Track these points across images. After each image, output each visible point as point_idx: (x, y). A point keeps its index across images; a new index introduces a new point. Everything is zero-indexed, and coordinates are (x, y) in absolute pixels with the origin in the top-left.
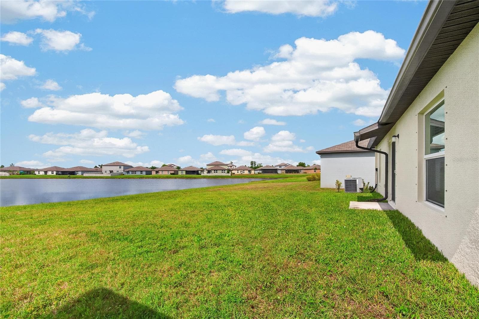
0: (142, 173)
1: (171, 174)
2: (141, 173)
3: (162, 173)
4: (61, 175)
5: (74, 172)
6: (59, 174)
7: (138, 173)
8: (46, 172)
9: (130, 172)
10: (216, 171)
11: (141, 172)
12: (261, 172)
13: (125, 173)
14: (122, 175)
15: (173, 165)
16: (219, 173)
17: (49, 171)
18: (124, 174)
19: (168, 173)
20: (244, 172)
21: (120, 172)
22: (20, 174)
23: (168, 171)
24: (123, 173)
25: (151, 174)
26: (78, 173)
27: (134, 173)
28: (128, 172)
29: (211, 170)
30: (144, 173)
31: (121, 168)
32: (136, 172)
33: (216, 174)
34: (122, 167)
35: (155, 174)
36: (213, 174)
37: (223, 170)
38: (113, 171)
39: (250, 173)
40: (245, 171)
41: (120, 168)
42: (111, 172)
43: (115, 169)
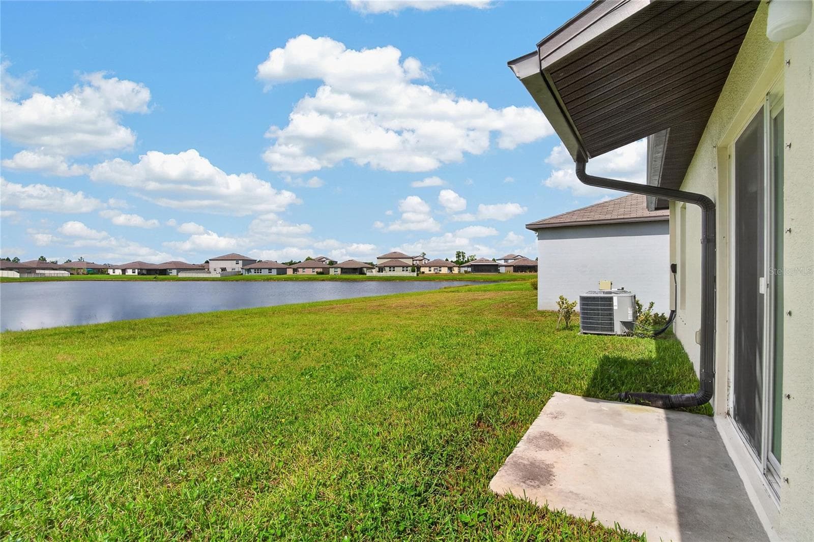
0: (271, 272)
1: (318, 273)
2: (269, 272)
3: (303, 272)
4: (145, 275)
5: (165, 270)
6: (143, 274)
7: (265, 272)
8: (124, 271)
9: (253, 271)
10: (392, 268)
11: (270, 269)
12: (469, 269)
13: (244, 272)
14: (239, 275)
15: (324, 259)
16: (399, 272)
17: (129, 269)
18: (242, 274)
19: (313, 272)
20: (440, 271)
21: (237, 270)
22: (88, 274)
23: (314, 268)
24: (240, 272)
25: (286, 274)
26: (171, 273)
27: (258, 273)
28: (249, 270)
29: (385, 266)
30: (274, 272)
31: (238, 263)
32: (261, 270)
33: (392, 274)
34: (241, 262)
35: (292, 273)
36: (387, 273)
37: (404, 267)
38: (225, 268)
39: (451, 271)
40: (442, 268)
41: (236, 263)
42: (224, 269)
43: (230, 266)
